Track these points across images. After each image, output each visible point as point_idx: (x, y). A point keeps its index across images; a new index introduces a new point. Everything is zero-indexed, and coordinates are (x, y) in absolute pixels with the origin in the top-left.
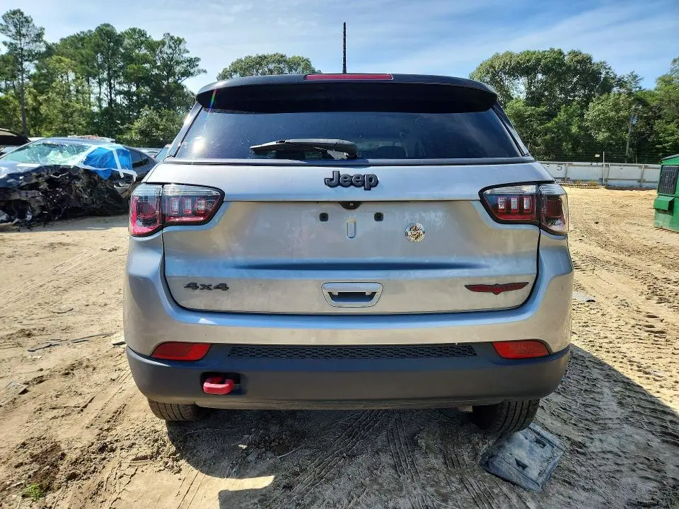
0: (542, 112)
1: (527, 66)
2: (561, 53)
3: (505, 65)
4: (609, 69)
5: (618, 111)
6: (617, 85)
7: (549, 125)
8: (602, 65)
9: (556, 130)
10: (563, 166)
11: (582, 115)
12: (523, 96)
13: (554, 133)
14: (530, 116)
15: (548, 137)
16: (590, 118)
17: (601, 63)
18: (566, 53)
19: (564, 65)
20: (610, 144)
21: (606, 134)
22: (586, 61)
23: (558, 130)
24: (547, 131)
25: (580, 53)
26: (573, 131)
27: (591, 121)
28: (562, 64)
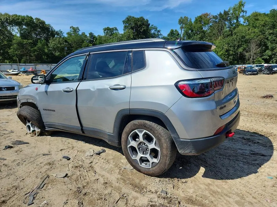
0: (30, 42)
1: (18, 22)
2: (32, 18)
3: (7, 19)
4: (52, 27)
5: (61, 44)
6: (56, 34)
7: (35, 48)
8: (49, 25)
9: (39, 51)
10: (49, 66)
11: (47, 45)
12: (18, 35)
13: (38, 52)
14: (26, 44)
15: (36, 53)
16: (51, 46)
17: (48, 25)
18: (34, 18)
19: (35, 23)
20: (61, 57)
21: (59, 53)
22: (43, 23)
23: (40, 51)
24: (35, 51)
25: (40, 20)
26: (46, 51)
27: (52, 47)
28: (33, 23)
